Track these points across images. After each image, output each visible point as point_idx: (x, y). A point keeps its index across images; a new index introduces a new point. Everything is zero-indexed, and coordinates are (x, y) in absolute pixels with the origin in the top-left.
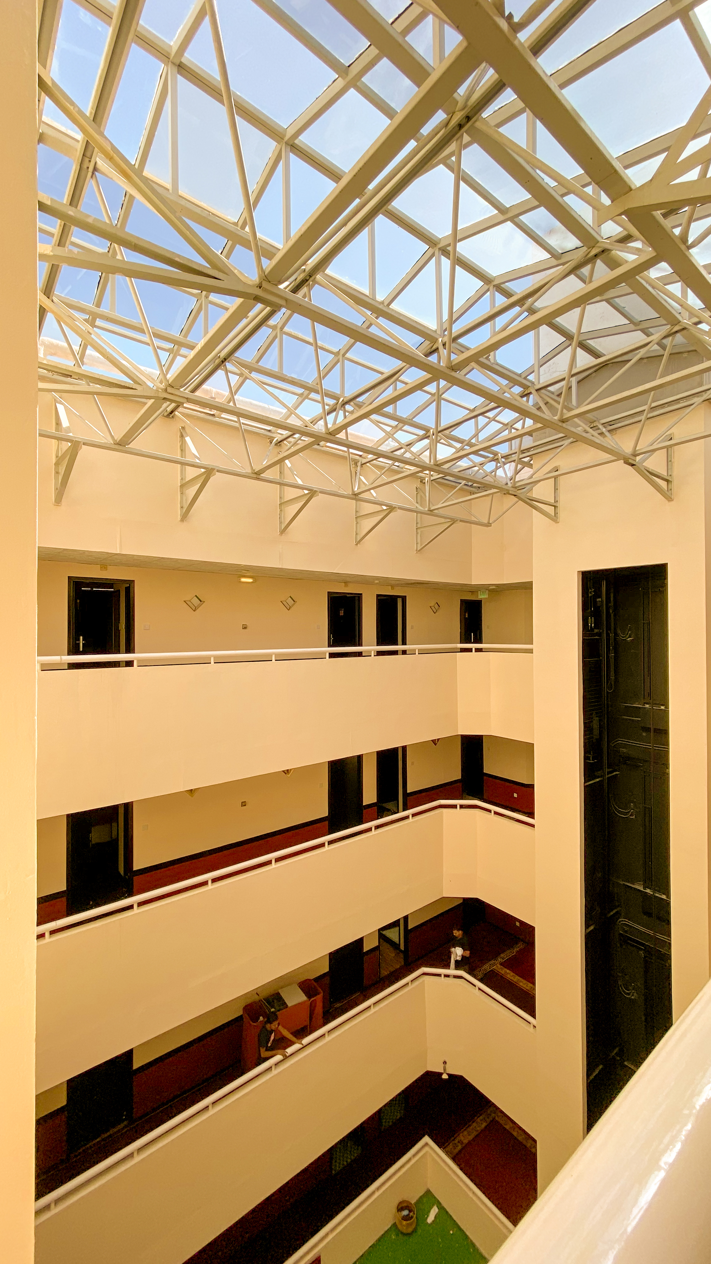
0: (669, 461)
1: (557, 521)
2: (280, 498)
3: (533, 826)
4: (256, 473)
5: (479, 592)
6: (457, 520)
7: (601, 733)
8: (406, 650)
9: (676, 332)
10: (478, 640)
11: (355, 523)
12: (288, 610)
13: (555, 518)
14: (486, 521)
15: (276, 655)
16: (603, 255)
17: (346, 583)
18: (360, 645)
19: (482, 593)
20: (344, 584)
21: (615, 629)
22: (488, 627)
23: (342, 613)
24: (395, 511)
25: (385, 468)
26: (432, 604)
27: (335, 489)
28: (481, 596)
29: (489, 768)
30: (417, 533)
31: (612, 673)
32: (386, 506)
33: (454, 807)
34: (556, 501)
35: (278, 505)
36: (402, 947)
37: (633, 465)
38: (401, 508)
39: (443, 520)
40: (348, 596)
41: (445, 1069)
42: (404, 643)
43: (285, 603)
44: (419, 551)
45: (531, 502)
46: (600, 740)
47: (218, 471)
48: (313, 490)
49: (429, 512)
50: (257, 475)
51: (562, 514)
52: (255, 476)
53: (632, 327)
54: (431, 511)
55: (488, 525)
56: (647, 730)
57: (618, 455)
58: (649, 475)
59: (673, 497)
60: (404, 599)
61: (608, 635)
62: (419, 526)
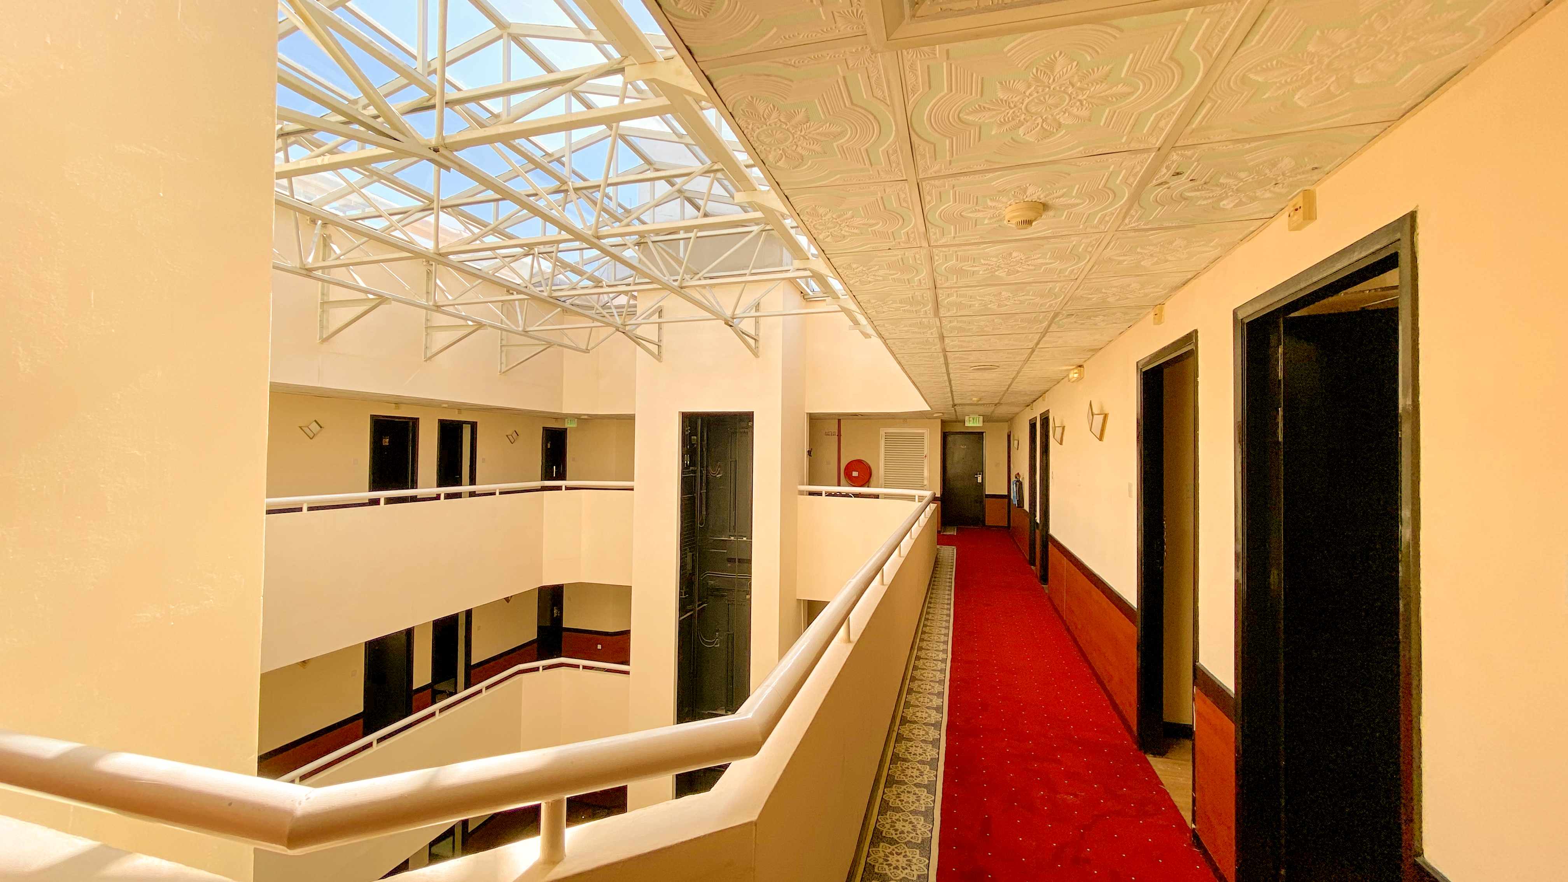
0: (757, 323)
1: (660, 360)
2: (323, 294)
4: (306, 270)
5: (566, 420)
6: (554, 344)
7: (693, 567)
8: (475, 492)
10: (562, 476)
11: (424, 333)
12: (312, 438)
13: (658, 357)
14: (584, 347)
15: (309, 502)
17: (398, 404)
18: (414, 485)
19: (569, 421)
20: (394, 407)
21: (707, 467)
22: (574, 460)
23: (386, 442)
24: (485, 329)
26: (509, 433)
27: (408, 295)
28: (569, 425)
29: (569, 621)
31: (704, 508)
32: (472, 321)
34: (660, 341)
35: (319, 303)
37: (730, 325)
38: (492, 326)
39: (536, 342)
40: (399, 420)
42: (472, 481)
43: (306, 430)
44: (504, 372)
45: (636, 340)
46: (693, 574)
48: (383, 296)
49: (523, 333)
51: (665, 354)
54: (525, 332)
55: (587, 351)
56: (731, 560)
57: (717, 315)
58: (742, 334)
59: (759, 353)
60: (474, 426)
61: (701, 472)
62: (504, 343)
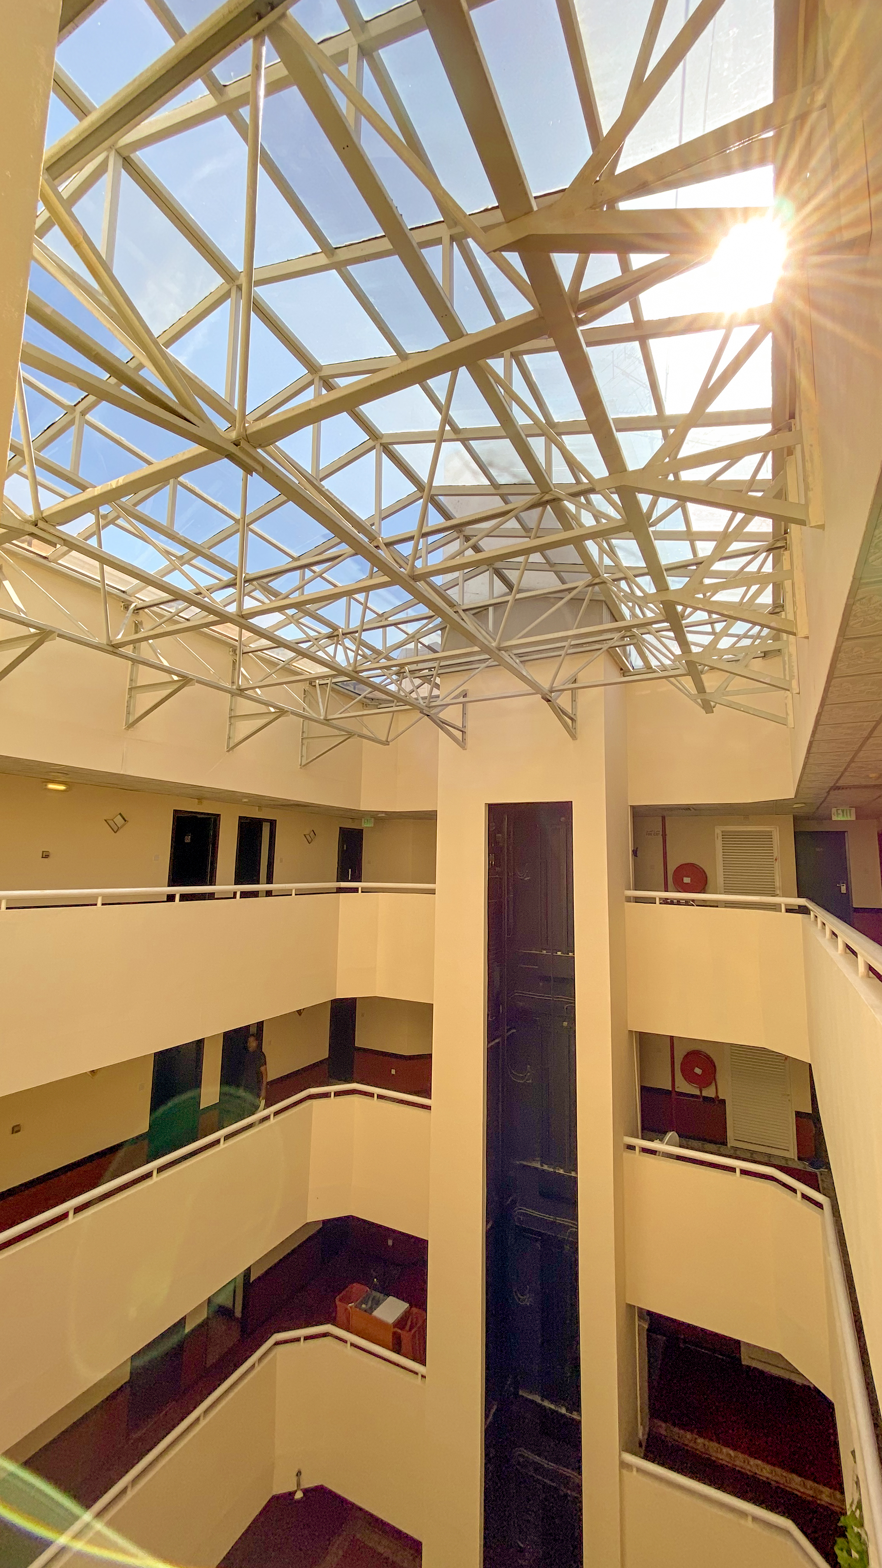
0: (574, 700)
1: (464, 747)
2: (131, 680)
3: (428, 1108)
4: (113, 646)
5: (363, 820)
6: (355, 734)
7: (501, 985)
8: (272, 891)
9: (596, 584)
10: (357, 878)
11: (228, 723)
12: (115, 832)
13: (462, 744)
14: (384, 739)
15: (104, 896)
16: (554, 504)
17: (200, 799)
18: (212, 883)
19: (366, 821)
20: (197, 800)
21: (514, 868)
22: (369, 863)
23: (188, 839)
24: (286, 716)
25: (279, 665)
26: (306, 832)
27: (213, 679)
28: (366, 825)
29: (362, 1040)
30: (303, 744)
31: (511, 916)
32: (274, 707)
33: (326, 1095)
34: (464, 727)
35: (127, 689)
36: (238, 1313)
37: (548, 701)
38: (294, 713)
39: (337, 732)
40: (199, 816)
41: (298, 1485)
42: (270, 881)
43: (111, 822)
44: (304, 766)
45: (442, 724)
46: (502, 992)
47: (60, 636)
48: (187, 677)
49: (325, 722)
50: (114, 648)
51: (470, 741)
52: (111, 649)
53: (547, 567)
54: (327, 720)
55: (387, 743)
57: (536, 688)
58: (560, 712)
59: (577, 736)
60: (273, 823)
61: (508, 874)
62: (305, 735)
